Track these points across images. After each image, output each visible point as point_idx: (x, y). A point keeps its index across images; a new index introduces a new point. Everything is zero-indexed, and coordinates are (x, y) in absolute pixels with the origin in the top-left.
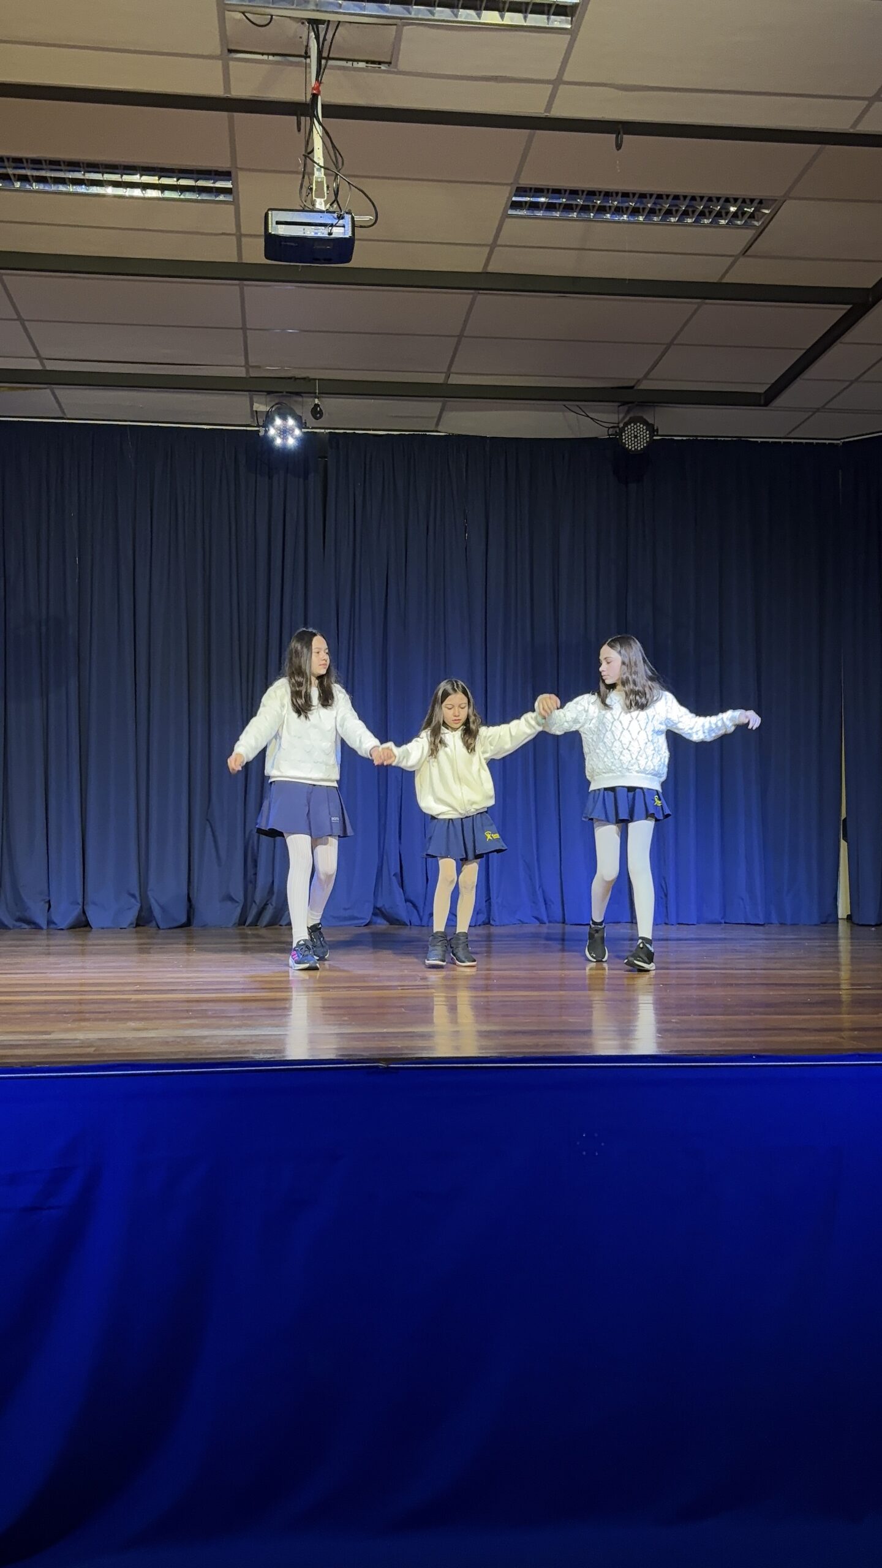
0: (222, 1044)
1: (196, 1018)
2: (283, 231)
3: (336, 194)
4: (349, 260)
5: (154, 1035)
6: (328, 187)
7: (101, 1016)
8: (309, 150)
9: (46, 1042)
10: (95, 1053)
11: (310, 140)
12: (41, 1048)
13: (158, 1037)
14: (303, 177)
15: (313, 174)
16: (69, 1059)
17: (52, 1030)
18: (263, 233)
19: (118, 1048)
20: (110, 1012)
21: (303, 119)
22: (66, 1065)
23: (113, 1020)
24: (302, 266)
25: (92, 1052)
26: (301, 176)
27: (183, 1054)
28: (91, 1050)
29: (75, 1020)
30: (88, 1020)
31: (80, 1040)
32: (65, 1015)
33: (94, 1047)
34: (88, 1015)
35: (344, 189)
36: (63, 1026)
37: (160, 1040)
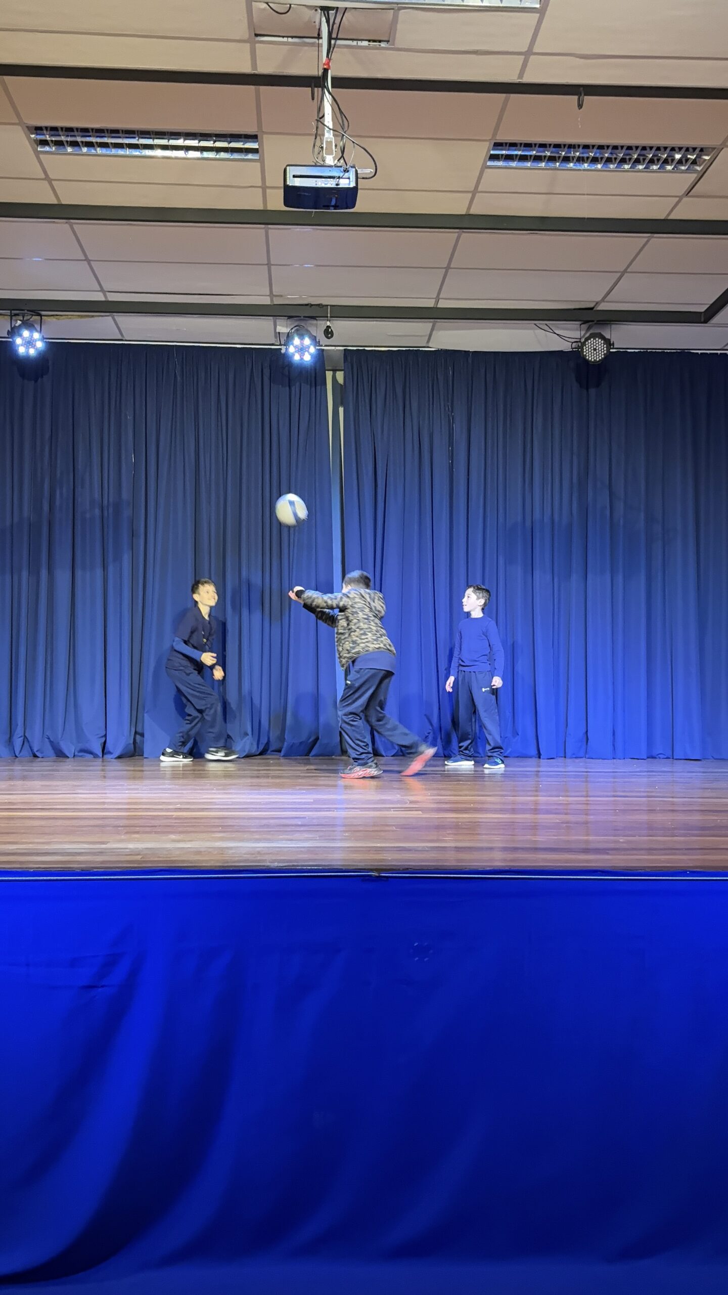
0: (244, 854)
1: (224, 832)
2: (298, 182)
3: (343, 152)
4: (353, 206)
5: (190, 846)
6: (336, 146)
7: (148, 829)
8: (320, 116)
9: (103, 851)
10: (143, 860)
11: (322, 108)
12: (98, 855)
13: (194, 848)
14: (316, 139)
15: (323, 135)
16: (120, 865)
17: (109, 841)
18: (282, 185)
19: (161, 856)
20: (156, 827)
21: (316, 89)
22: (117, 870)
23: (156, 833)
24: (315, 212)
25: (139, 859)
26: (314, 137)
27: (212, 862)
28: (139, 858)
29: (127, 833)
30: (137, 833)
31: (130, 849)
32: (119, 828)
33: (141, 855)
34: (138, 828)
35: (349, 146)
36: (118, 837)
37: (195, 850)
